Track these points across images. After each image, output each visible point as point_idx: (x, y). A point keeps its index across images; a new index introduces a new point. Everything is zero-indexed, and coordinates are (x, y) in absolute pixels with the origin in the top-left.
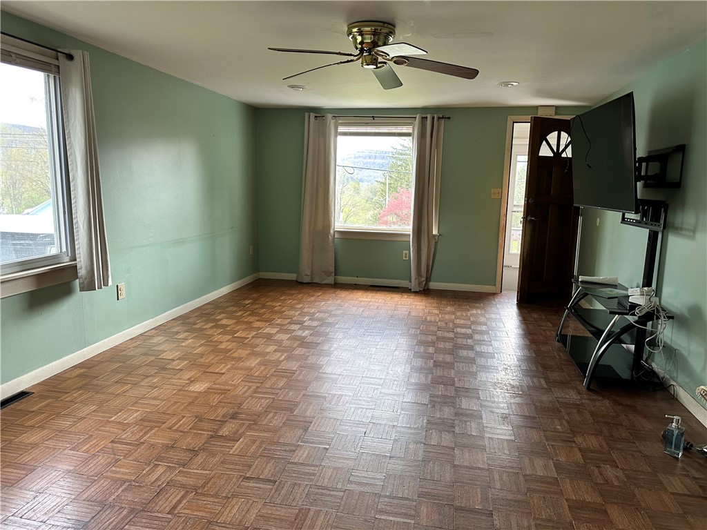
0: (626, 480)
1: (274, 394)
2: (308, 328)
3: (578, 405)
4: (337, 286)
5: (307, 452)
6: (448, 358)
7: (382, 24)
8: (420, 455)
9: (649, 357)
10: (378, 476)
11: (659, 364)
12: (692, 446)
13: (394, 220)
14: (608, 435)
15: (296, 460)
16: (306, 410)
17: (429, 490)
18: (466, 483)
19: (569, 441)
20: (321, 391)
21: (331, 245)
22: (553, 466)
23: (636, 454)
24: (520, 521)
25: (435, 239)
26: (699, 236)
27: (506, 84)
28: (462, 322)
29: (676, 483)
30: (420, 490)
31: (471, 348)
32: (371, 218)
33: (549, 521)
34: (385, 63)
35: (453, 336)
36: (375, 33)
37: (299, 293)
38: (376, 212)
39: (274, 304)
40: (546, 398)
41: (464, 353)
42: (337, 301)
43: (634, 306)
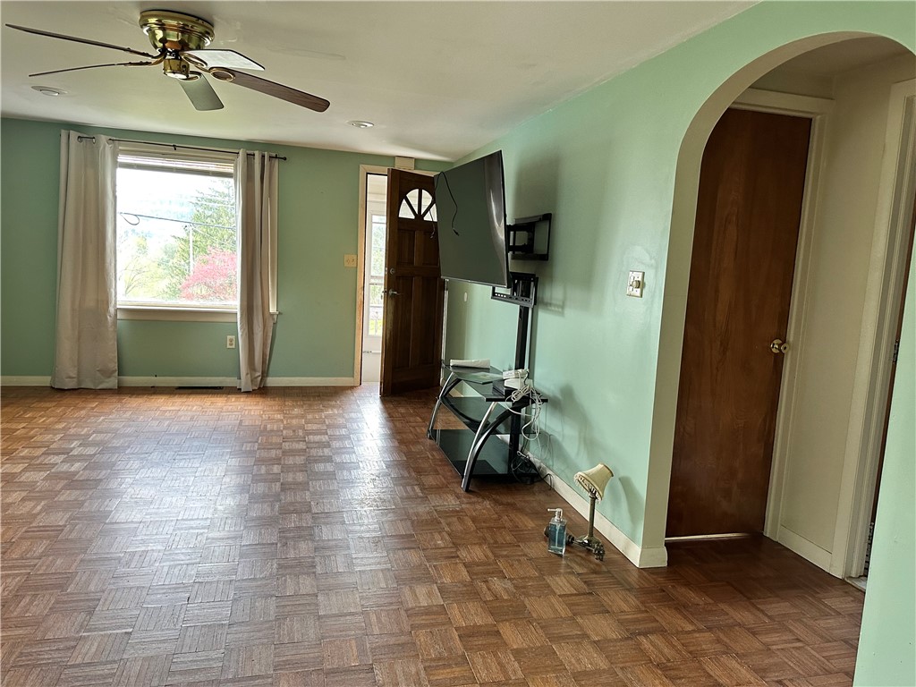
0: (515, 591)
1: (29, 566)
2: (80, 458)
3: (457, 512)
4: (122, 391)
5: (96, 644)
6: (300, 477)
7: (194, 19)
8: (272, 613)
9: (524, 446)
10: (213, 655)
11: (534, 453)
12: (573, 539)
13: (204, 292)
14: (492, 541)
15: (79, 660)
16: (88, 583)
17: (289, 658)
18: (337, 637)
19: (453, 557)
20: (112, 550)
21: (111, 329)
22: (437, 591)
23: (522, 558)
24: (406, 669)
25: (273, 319)
26: (568, 311)
27: (359, 124)
28: (315, 427)
29: (562, 584)
30: (277, 659)
31: (329, 459)
32: (166, 290)
33: (440, 659)
34: (199, 74)
35: (305, 447)
36: (183, 30)
37: (58, 406)
38: (174, 281)
39: (14, 426)
40: (422, 509)
41: (320, 467)
42: (124, 413)
43: (510, 391)
